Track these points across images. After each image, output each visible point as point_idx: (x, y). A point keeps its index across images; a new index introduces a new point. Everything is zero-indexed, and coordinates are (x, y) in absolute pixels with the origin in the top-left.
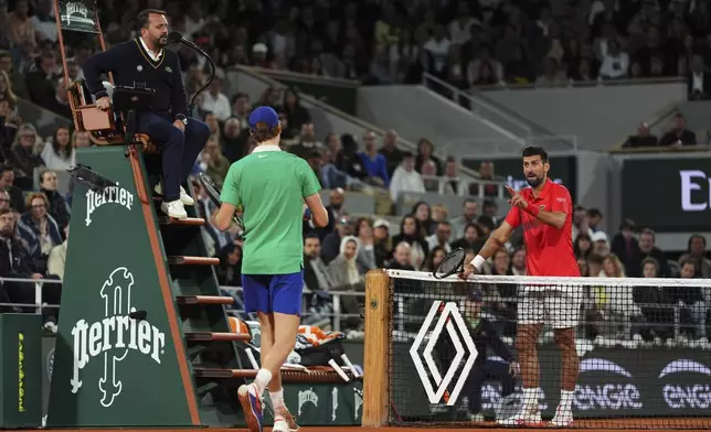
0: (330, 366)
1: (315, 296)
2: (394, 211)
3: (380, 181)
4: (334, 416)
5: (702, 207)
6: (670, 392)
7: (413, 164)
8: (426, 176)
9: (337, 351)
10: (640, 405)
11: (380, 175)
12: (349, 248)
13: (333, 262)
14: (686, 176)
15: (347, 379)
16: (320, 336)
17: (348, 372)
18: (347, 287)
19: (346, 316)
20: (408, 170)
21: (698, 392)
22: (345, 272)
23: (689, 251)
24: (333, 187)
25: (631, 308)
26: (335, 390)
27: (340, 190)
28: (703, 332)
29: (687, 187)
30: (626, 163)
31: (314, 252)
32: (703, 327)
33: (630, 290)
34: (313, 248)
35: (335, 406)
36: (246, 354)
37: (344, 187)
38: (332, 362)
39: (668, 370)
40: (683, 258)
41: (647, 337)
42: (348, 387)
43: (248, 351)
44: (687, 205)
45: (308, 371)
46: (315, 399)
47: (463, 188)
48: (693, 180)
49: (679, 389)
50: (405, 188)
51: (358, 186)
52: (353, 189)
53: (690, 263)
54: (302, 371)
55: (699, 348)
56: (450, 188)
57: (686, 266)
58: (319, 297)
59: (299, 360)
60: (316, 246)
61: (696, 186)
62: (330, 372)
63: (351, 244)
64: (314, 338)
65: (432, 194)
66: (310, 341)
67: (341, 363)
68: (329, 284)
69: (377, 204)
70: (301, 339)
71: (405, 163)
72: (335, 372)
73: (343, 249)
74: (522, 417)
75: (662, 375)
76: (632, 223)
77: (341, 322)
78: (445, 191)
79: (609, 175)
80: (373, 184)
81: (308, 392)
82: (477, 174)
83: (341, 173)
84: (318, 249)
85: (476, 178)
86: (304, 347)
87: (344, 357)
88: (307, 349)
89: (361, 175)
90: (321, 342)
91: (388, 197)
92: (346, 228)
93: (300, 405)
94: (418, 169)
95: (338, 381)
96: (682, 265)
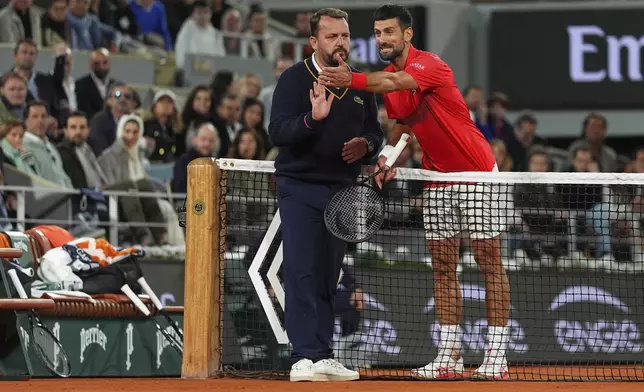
0: (123, 294)
1: (85, 198)
2: (178, 81)
3: (158, 39)
4: (129, 364)
5: (598, 76)
6: (565, 330)
7: (208, 16)
8: (227, 33)
9: (132, 274)
10: (525, 348)
11: (158, 30)
12: (128, 131)
13: (107, 152)
14: (576, 33)
15: (147, 312)
16: (109, 253)
17: (148, 303)
18: (127, 185)
19: (127, 225)
20: (201, 24)
21: (603, 331)
22: (125, 165)
23: (583, 136)
24: (96, 46)
25: (511, 213)
26: (130, 328)
27: (105, 52)
28: (608, 247)
29: (578, 49)
30: (496, 15)
31: (79, 136)
32: (607, 239)
33: (510, 189)
34: (78, 131)
35: (130, 350)
36: (9, 277)
37: (109, 47)
38: (126, 289)
39: (562, 299)
40: (575, 146)
41: (532, 254)
42: (148, 323)
43: (12, 272)
44: (577, 73)
45: (93, 301)
46: (102, 339)
47: (273, 49)
48: (587, 39)
49: (577, 326)
50: (194, 49)
51: (130, 45)
52: (123, 50)
53: (584, 149)
54: (86, 301)
55: (603, 269)
56: (255, 47)
57: (580, 155)
58: (89, 198)
59: (81, 286)
60: (82, 127)
61: (591, 48)
62: (124, 303)
63: (131, 126)
64: (100, 255)
65: (233, 58)
66: (95, 260)
67: (138, 290)
68: (102, 181)
69: (157, 72)
70: (83, 256)
71: (196, 15)
72: (131, 302)
73: (120, 133)
74: (444, 365)
75: (554, 306)
76: (502, 96)
77: (120, 233)
78: (250, 52)
79: (471, 32)
80: (148, 43)
81: (94, 330)
82: (293, 31)
83: (107, 28)
84: (86, 132)
85: (289, 35)
86: (86, 267)
87: (142, 281)
88: (91, 270)
89: (132, 31)
90: (110, 260)
91: (171, 63)
92: (123, 104)
93: (83, 349)
94: (216, 22)
95: (135, 316)
96: (575, 154)
